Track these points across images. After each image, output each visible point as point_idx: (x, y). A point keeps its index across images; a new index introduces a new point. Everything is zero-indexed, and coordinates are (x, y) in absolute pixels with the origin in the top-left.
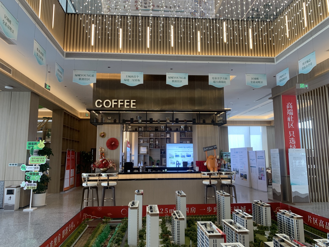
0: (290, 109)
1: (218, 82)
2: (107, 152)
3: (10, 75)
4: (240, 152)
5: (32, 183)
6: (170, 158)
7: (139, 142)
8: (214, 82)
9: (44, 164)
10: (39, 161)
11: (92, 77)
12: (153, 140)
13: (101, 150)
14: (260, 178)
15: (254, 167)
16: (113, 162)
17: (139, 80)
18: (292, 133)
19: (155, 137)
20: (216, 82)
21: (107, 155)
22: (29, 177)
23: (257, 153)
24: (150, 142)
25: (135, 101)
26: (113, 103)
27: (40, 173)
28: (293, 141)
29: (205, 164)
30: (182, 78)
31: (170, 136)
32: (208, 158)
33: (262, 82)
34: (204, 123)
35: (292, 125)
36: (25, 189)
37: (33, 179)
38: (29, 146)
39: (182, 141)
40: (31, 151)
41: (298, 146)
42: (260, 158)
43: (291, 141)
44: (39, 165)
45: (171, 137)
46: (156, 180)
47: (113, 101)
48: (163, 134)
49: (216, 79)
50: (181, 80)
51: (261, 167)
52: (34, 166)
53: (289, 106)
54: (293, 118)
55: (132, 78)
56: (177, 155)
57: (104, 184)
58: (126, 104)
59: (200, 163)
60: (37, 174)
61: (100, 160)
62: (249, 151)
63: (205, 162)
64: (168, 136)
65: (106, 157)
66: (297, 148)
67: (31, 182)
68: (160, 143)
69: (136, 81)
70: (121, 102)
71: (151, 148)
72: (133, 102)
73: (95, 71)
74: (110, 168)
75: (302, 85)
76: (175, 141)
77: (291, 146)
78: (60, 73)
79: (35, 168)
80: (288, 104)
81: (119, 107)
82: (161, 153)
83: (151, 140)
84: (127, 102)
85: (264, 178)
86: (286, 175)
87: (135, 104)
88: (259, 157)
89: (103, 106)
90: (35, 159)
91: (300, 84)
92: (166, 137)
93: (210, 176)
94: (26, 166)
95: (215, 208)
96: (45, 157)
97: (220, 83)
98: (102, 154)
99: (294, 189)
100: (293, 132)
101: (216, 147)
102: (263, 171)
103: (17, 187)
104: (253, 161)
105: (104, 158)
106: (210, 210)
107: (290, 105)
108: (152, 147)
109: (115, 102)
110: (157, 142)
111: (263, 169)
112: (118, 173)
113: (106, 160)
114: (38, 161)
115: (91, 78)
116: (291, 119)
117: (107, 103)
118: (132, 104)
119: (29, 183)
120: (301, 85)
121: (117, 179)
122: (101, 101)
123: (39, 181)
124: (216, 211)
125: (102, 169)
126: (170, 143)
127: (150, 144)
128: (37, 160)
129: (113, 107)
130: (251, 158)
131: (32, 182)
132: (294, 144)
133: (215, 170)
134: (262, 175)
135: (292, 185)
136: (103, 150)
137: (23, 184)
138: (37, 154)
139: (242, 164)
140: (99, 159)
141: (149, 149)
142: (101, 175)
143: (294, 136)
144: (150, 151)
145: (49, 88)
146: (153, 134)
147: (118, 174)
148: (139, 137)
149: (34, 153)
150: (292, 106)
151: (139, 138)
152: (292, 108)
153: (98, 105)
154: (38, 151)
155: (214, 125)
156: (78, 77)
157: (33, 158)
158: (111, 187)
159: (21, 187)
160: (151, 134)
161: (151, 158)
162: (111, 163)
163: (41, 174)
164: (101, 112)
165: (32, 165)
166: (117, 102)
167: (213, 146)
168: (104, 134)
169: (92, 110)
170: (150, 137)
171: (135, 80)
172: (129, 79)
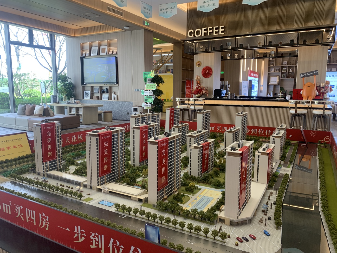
2: (202, 80)
3: (122, 17)
5: (149, 104)
7: (269, 70)
9: (155, 90)
10: (152, 87)
11: (173, 9)
12: (286, 68)
13: (197, 78)
16: (207, 89)
19: (288, 65)
21: (202, 82)
22: (146, 100)
24: (282, 71)
25: (224, 26)
26: (203, 32)
27: (153, 97)
29: (301, 93)
32: (304, 85)
34: (305, 44)
36: (145, 108)
37: (149, 101)
38: (145, 75)
40: (145, 79)
44: (152, 91)
47: (203, 29)
52: (149, 91)
55: (208, 3)
58: (215, 31)
60: (151, 98)
61: (196, 87)
65: (201, 84)
67: (148, 103)
68: (294, 72)
70: (210, 29)
71: (282, 78)
72: (222, 28)
73: (176, 2)
74: (203, 94)
79: (150, 93)
81: (208, 35)
82: (295, 83)
83: (283, 68)
87: (223, 30)
89: (194, 36)
90: (149, 86)
93: (296, 105)
94: (144, 91)
95: (253, 130)
96: (155, 85)
98: (197, 82)
103: (139, 107)
105: (199, 85)
106: (248, 131)
108: (284, 76)
109: (205, 30)
110: (291, 71)
113: (201, 87)
114: (151, 87)
117: (198, 33)
118: (221, 30)
119: (147, 104)
122: (193, 31)
123: (153, 103)
124: (253, 132)
125: (196, 95)
127: (282, 73)
128: (150, 86)
129: (203, 35)
131: (149, 103)
133: (309, 99)
136: (199, 78)
137: (144, 105)
138: (151, 82)
141: (280, 78)
142: (190, 100)
144: (281, 80)
146: (287, 62)
148: (269, 65)
149: (147, 81)
151: (269, 67)
153: (191, 35)
154: (152, 79)
155: (322, 45)
156: (163, 11)
157: (147, 85)
159: (142, 107)
160: (284, 62)
161: (282, 89)
162: (204, 90)
163: (153, 98)
164: (195, 42)
165: (148, 91)
166: (207, 30)
167: (313, 72)
168: (199, 63)
169: (187, 41)
170: (282, 65)
171: (210, 5)
172: (205, 5)
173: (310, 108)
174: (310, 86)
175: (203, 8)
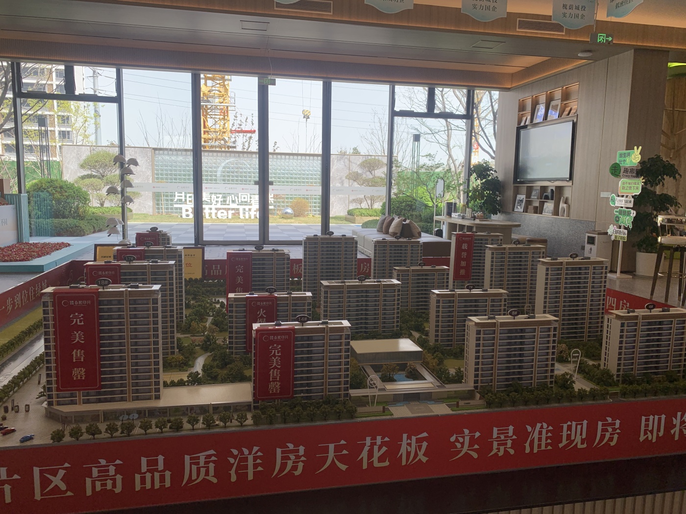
5: (622, 229)
9: (638, 194)
22: (618, 217)
27: (632, 211)
36: (612, 238)
37: (623, 223)
38: (620, 159)
52: (624, 198)
60: (629, 213)
67: (620, 227)
79: (626, 202)
90: (628, 185)
94: (616, 198)
96: (640, 181)
103: (600, 234)
114: (631, 188)
119: (618, 229)
123: (631, 226)
137: (611, 230)
149: (622, 174)
157: (624, 183)
159: (608, 234)
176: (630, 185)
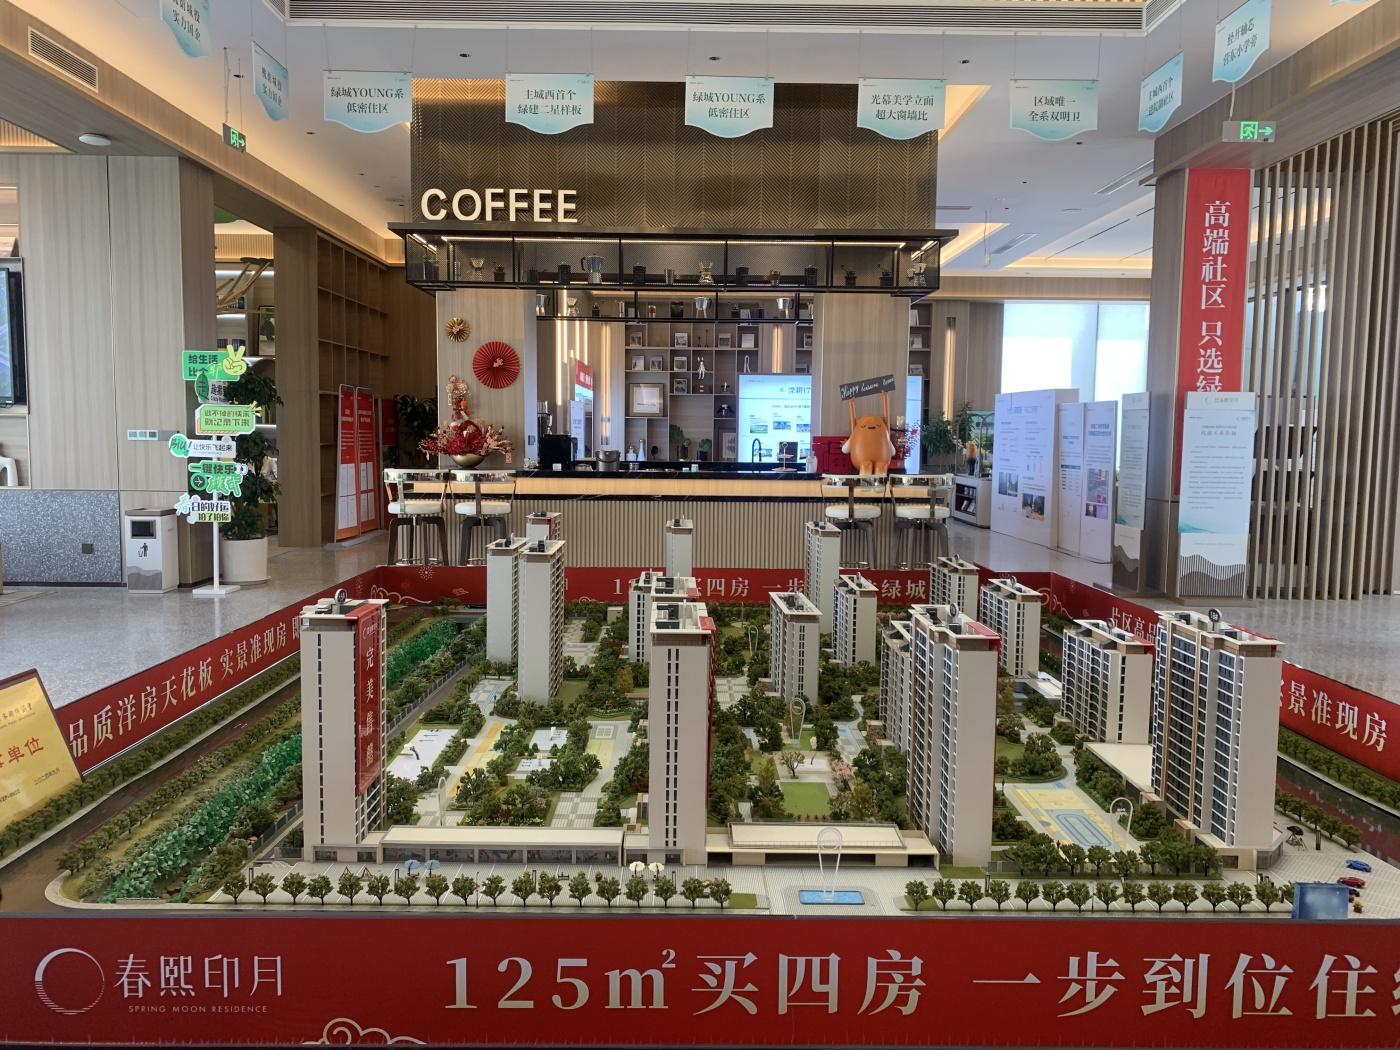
0: (1217, 226)
1: (896, 116)
2: (478, 397)
3: (93, 90)
4: (1030, 409)
5: (215, 500)
6: (751, 432)
7: (629, 365)
8: (877, 116)
9: (249, 433)
10: (233, 422)
11: (395, 99)
12: (685, 359)
13: (456, 388)
14: (1091, 509)
15: (1074, 467)
16: (500, 434)
17: (576, 110)
18: (1211, 329)
19: (692, 348)
20: (887, 115)
21: (478, 406)
22: (202, 479)
23: (1089, 413)
24: (672, 369)
25: (574, 192)
26: (490, 204)
27: (238, 466)
28: (1211, 362)
29: (845, 448)
30: (751, 100)
31: (756, 345)
32: (855, 424)
33: (1077, 117)
34: (851, 286)
35: (1216, 296)
36: (192, 519)
37: (216, 488)
38: (192, 366)
39: (805, 366)
40: (201, 385)
41: (1230, 383)
42: (1100, 433)
43: (1206, 363)
44: (233, 438)
45: (759, 349)
46: (654, 500)
47: (489, 192)
48: (728, 336)
49: (886, 102)
50: (744, 106)
51: (1096, 467)
52: (214, 441)
53: (1218, 214)
54: (1225, 265)
55: (550, 101)
56: (779, 423)
57: (466, 508)
58: (538, 205)
59: (829, 444)
60: (230, 470)
61: (453, 424)
62: (1063, 405)
63: (847, 438)
64: (748, 343)
65: (472, 413)
66: (1224, 389)
67: (210, 497)
69: (565, 112)
70: (519, 197)
71: (675, 393)
72: (568, 199)
73: (405, 73)
74: (487, 454)
75: (1249, 125)
76: (777, 367)
77: (1201, 383)
78: (275, 83)
79: (221, 448)
80: (1212, 208)
81: (513, 218)
82: (718, 411)
83: (676, 358)
84: (543, 198)
85: (1105, 508)
86: (1168, 495)
87: (572, 206)
88: (1093, 426)
89: (450, 215)
90: (218, 416)
91: (1243, 123)
92: (740, 346)
93: (851, 490)
94: (188, 441)
96: (250, 410)
97: (901, 120)
98: (458, 402)
99: (1188, 547)
100: (1219, 324)
101: (893, 383)
102: (1104, 483)
103: (164, 513)
104: (1071, 443)
105: (466, 418)
107: (1220, 209)
108: (680, 386)
109: (495, 197)
110: (702, 369)
111: (1103, 475)
112: (513, 472)
113: (475, 426)
114: (227, 422)
115: (392, 102)
116: (1215, 270)
117: (466, 204)
118: (562, 206)
119: (204, 502)
120: (1245, 126)
121: (512, 492)
122: (442, 196)
123: (238, 494)
125: (459, 458)
126: (754, 370)
127: (673, 376)
128: (223, 418)
129: (489, 217)
130: (1066, 430)
131: (215, 497)
132: (1214, 374)
133: (877, 469)
134: (1099, 497)
135: (1183, 531)
136: (462, 386)
137: (185, 504)
138: (222, 397)
139: (1032, 454)
140: (447, 422)
141: (669, 394)
142: (454, 478)
143: (1220, 342)
144: (672, 402)
145: (240, 144)
146: (686, 335)
147: (516, 475)
148: (627, 344)
149: (210, 395)
150: (1227, 215)
151: (627, 352)
152: (1226, 225)
153: (434, 212)
154: (226, 385)
155: (894, 294)
156: (345, 100)
157: (208, 413)
158: (489, 521)
159: (178, 513)
160: (677, 335)
161: (675, 431)
162: (491, 436)
163: (243, 469)
164: (445, 238)
165: (209, 438)
166: (504, 197)
167: (879, 380)
168: (461, 327)
169: (412, 232)
170: (673, 345)
171: (560, 109)
172: (536, 107)
173: (887, 500)
174: (874, 428)
175: (528, 116)
176: (226, 417)
